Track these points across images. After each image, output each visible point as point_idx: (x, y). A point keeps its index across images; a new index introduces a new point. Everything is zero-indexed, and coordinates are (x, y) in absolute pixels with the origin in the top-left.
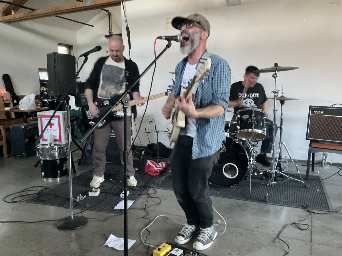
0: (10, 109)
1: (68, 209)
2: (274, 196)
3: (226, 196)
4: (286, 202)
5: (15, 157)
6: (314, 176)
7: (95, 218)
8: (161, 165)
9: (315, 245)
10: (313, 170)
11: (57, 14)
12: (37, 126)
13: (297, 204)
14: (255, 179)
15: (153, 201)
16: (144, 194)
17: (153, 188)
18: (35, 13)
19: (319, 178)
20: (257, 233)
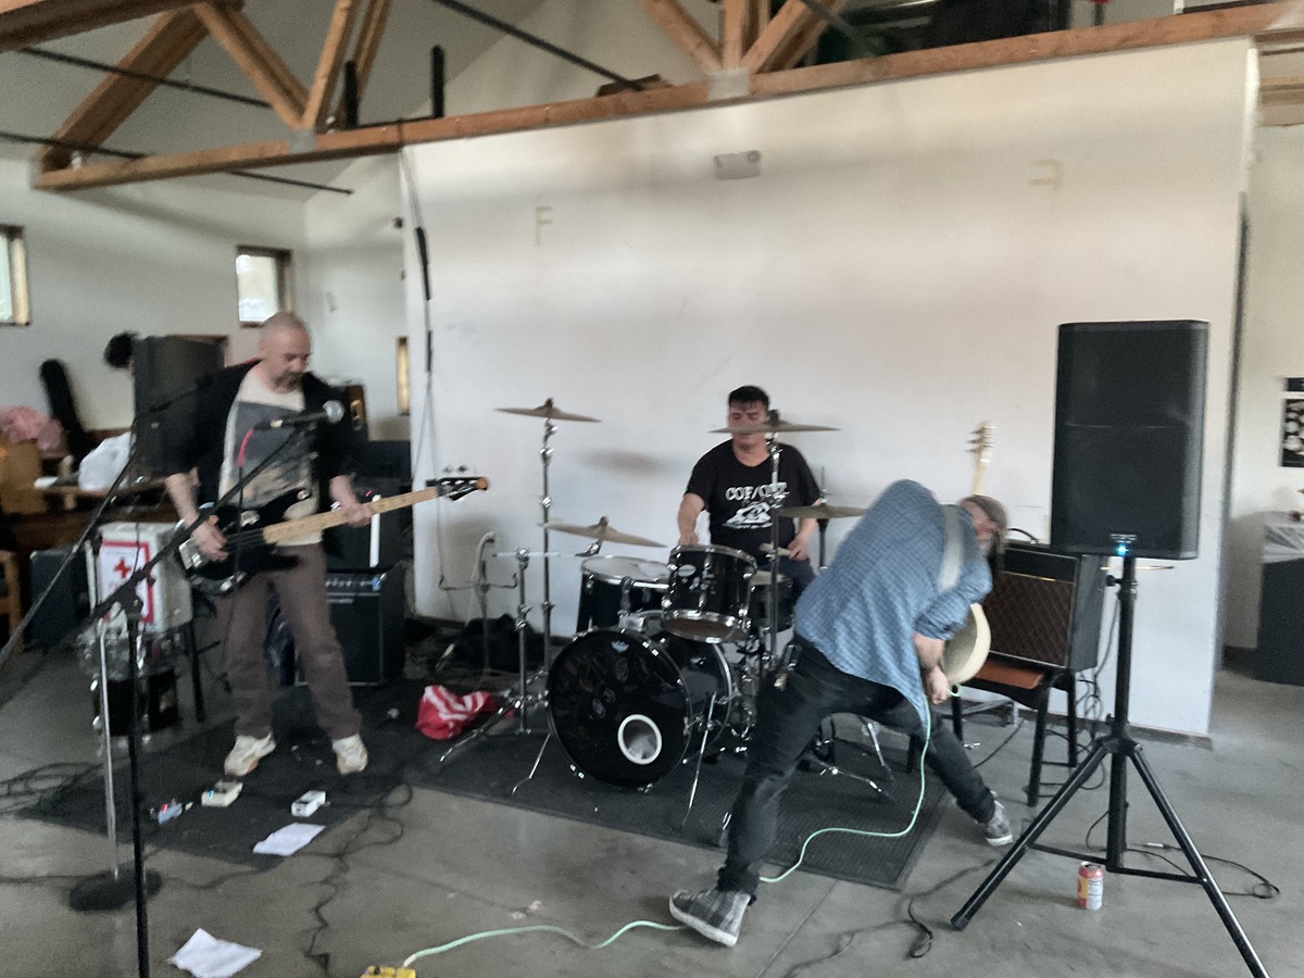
0: (55, 484)
5: (45, 653)
8: (475, 701)
15: (383, 831)
16: (369, 807)
17: (409, 785)
18: (142, 165)
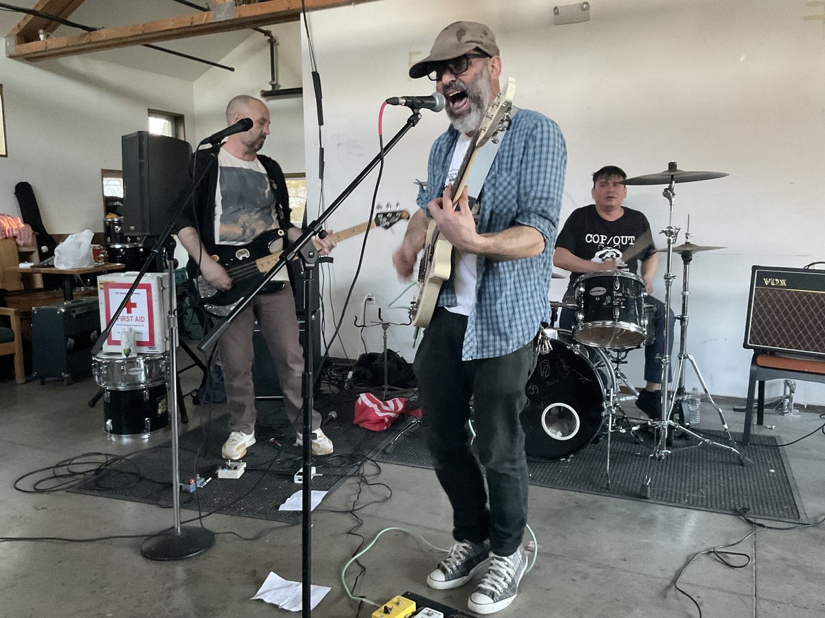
0: (32, 267)
1: (168, 509)
2: (666, 484)
3: (550, 483)
4: (693, 500)
5: (43, 383)
6: (764, 437)
7: (234, 533)
8: (394, 406)
9: (764, 605)
10: (760, 422)
11: (148, 39)
12: (96, 308)
13: (721, 503)
14: (619, 443)
15: (373, 493)
16: (350, 476)
17: (373, 461)
18: (94, 37)
19: (775, 440)
20: (623, 573)
